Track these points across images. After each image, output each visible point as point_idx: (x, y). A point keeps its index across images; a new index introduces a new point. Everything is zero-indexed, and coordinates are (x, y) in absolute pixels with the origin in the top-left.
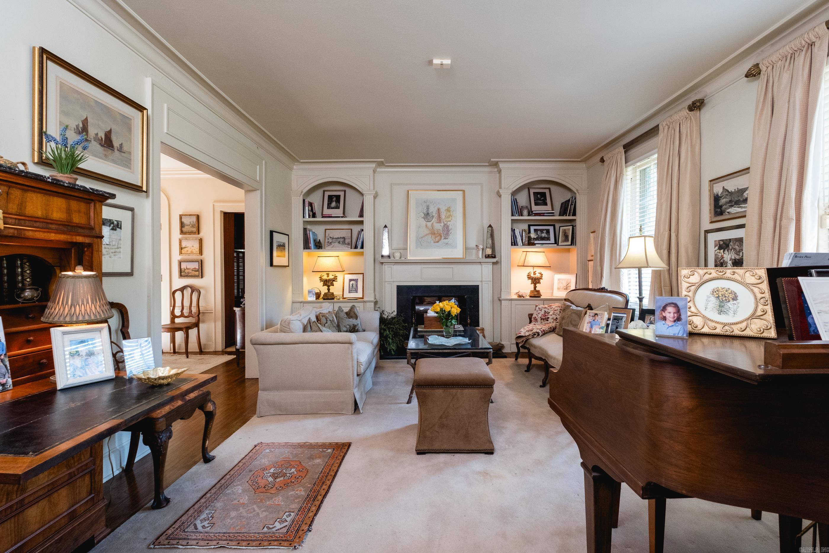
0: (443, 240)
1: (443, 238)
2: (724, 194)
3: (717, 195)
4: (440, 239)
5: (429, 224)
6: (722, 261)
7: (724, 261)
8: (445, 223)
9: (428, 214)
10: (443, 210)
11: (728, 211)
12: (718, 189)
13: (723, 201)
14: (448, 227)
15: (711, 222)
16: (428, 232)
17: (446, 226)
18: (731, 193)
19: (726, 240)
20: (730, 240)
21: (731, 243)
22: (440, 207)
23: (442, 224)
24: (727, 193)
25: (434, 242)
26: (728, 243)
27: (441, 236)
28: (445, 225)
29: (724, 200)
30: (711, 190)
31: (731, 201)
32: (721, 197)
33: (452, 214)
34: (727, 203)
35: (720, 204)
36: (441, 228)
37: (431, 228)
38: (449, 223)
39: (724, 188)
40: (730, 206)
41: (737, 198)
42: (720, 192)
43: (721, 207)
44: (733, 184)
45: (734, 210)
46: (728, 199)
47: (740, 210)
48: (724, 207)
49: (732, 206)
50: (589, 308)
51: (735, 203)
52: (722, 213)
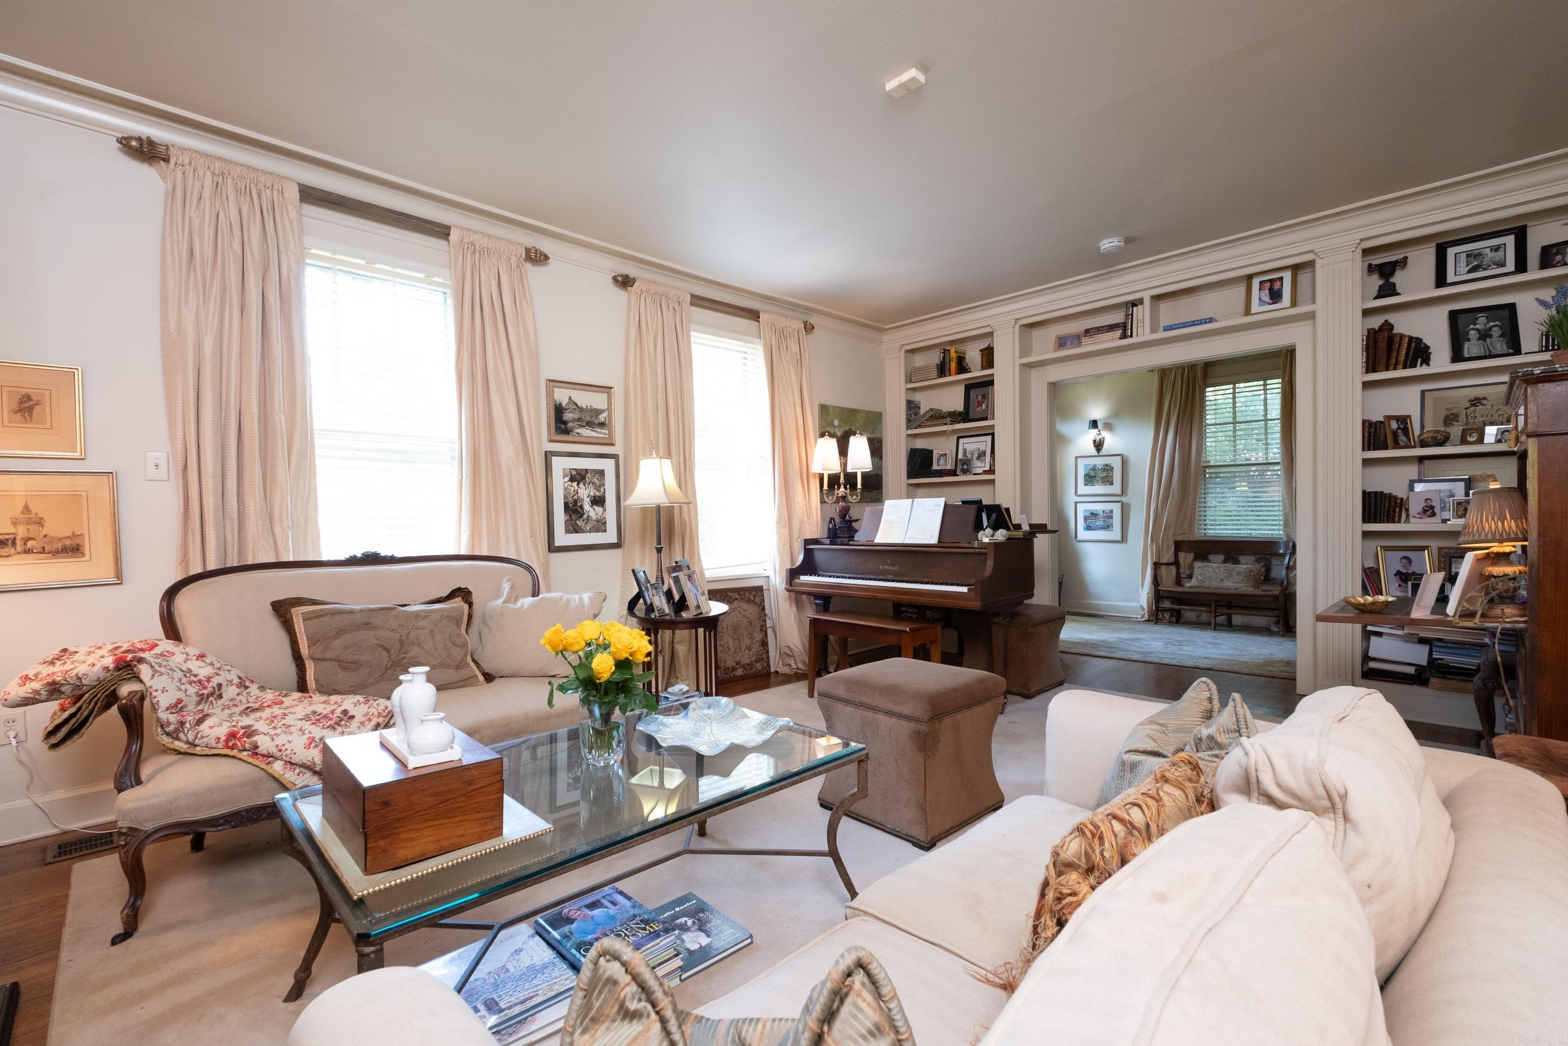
2: (571, 406)
3: (560, 405)
6: (576, 497)
7: (578, 497)
11: (578, 431)
12: (562, 396)
13: (567, 416)
15: (552, 441)
18: (581, 409)
19: (581, 470)
20: (587, 470)
21: (589, 475)
24: (575, 407)
26: (583, 473)
29: (571, 415)
30: (550, 394)
31: (579, 419)
32: (565, 409)
34: (574, 420)
35: (565, 418)
39: (570, 398)
40: (580, 425)
41: (592, 419)
42: (565, 402)
43: (565, 423)
44: (585, 400)
45: (585, 432)
46: (576, 416)
47: (594, 434)
48: (570, 425)
49: (583, 427)
50: (463, 599)
51: (587, 423)
52: (567, 432)
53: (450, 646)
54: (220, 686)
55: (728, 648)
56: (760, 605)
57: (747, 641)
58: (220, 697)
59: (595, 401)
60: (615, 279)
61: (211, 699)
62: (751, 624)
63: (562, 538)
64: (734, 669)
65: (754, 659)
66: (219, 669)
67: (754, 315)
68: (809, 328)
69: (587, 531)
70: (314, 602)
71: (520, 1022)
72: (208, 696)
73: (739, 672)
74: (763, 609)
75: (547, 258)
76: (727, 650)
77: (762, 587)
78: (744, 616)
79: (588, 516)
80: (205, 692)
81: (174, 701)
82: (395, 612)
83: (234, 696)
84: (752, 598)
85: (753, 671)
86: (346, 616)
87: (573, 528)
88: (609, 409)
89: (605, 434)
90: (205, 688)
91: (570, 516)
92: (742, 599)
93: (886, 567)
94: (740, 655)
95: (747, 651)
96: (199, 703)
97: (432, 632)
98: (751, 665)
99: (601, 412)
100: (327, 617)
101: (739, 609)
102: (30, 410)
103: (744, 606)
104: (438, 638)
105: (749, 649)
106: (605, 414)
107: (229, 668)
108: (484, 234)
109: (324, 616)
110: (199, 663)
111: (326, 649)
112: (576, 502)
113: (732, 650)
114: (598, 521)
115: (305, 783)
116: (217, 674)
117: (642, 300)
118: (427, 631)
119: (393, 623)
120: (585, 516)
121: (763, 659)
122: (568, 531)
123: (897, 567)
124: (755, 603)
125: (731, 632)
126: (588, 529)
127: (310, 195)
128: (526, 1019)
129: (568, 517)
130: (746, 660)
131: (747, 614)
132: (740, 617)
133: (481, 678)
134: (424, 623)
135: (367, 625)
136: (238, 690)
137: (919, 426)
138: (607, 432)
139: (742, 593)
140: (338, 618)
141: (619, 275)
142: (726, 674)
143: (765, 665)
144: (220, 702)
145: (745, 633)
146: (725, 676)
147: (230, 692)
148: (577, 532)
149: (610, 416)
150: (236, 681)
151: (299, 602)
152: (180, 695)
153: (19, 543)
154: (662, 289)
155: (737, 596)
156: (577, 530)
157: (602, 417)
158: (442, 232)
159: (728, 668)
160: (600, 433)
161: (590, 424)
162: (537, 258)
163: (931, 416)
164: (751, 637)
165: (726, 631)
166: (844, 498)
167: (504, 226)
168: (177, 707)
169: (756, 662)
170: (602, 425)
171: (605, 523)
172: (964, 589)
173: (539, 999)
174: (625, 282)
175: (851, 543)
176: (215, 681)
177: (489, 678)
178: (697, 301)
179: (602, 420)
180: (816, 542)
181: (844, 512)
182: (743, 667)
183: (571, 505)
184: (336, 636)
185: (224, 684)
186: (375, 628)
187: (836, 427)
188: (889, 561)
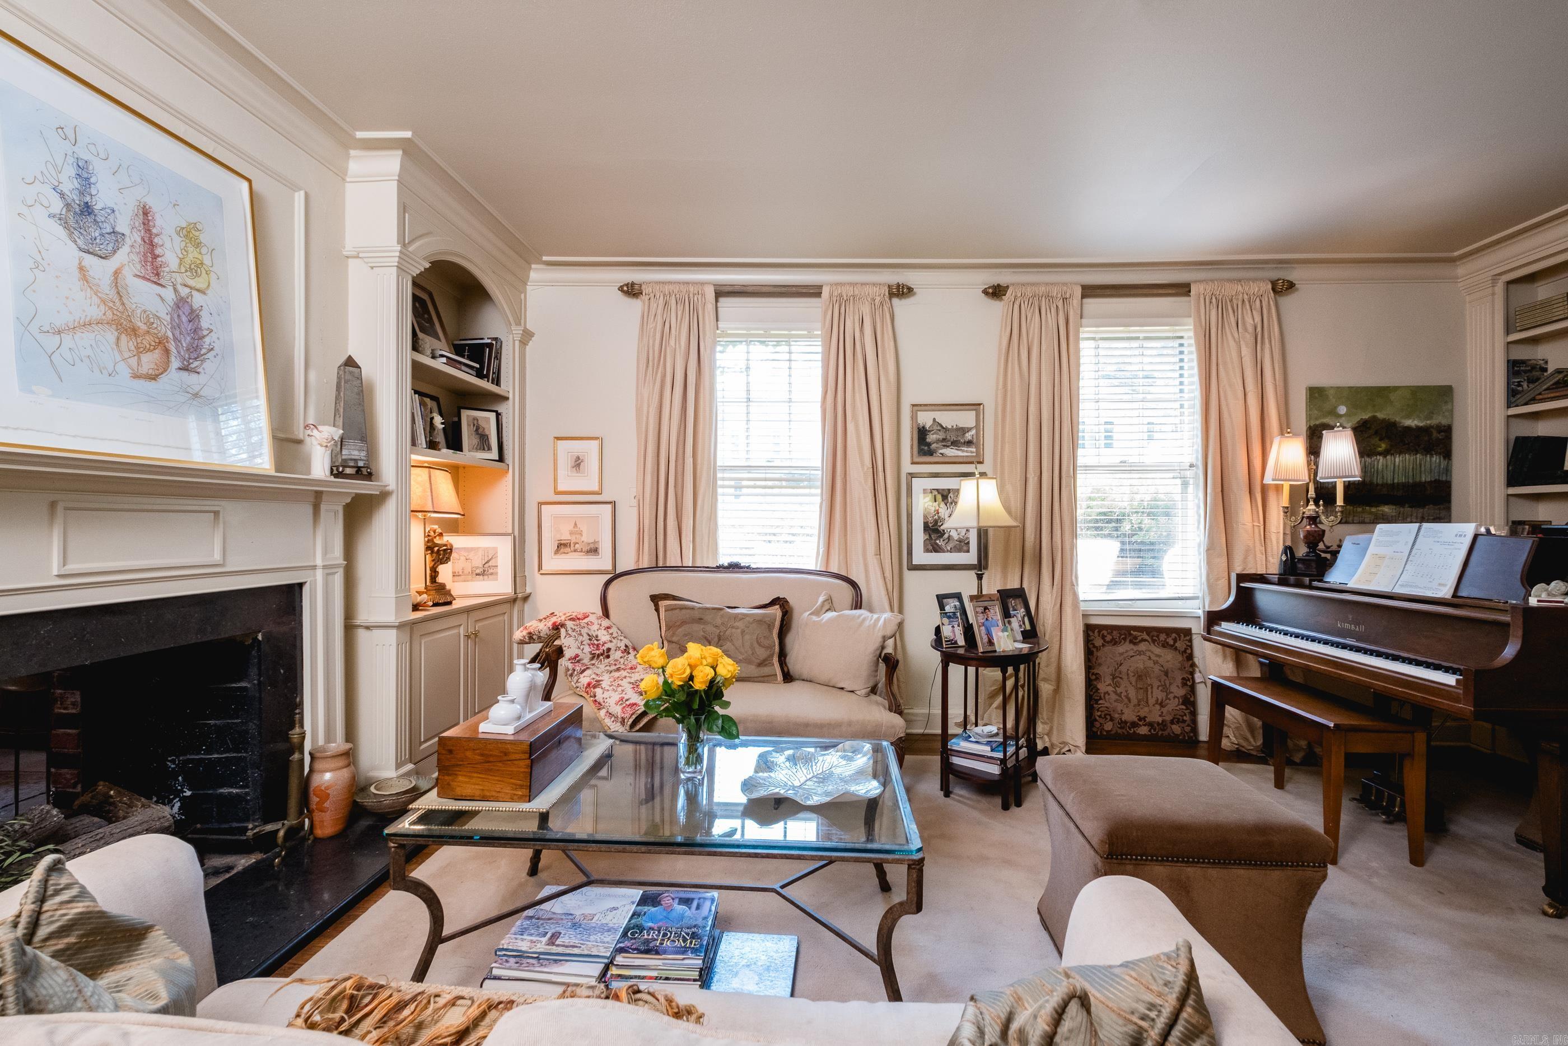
0: (174, 376)
1: (175, 363)
2: (935, 427)
3: (923, 427)
4: (164, 368)
5: (101, 270)
6: (936, 517)
7: (939, 517)
8: (184, 292)
9: (87, 209)
10: (166, 223)
11: (941, 451)
12: (925, 419)
13: (931, 438)
14: (194, 316)
15: (913, 463)
16: (95, 312)
17: (187, 309)
18: (946, 429)
19: (943, 490)
20: (949, 490)
21: (951, 495)
22: (151, 202)
23: (169, 294)
24: (939, 428)
25: (136, 376)
26: (945, 494)
27: (167, 351)
28: (181, 302)
29: (935, 436)
30: (914, 417)
31: (944, 440)
32: (929, 431)
33: (207, 261)
34: (938, 441)
35: (928, 440)
36: (163, 312)
37: (112, 294)
38: (197, 300)
39: (934, 420)
40: (944, 446)
41: (956, 438)
42: (928, 424)
43: (929, 445)
44: (950, 419)
45: (951, 452)
46: (941, 436)
47: (960, 453)
48: (934, 446)
49: (948, 446)
50: (780, 607)
51: (952, 443)
52: (931, 453)
53: (756, 645)
54: (609, 650)
55: (1127, 697)
56: (1185, 651)
57: (1158, 694)
58: (608, 657)
59: (966, 419)
60: (985, 292)
61: (601, 657)
62: (1166, 673)
63: (920, 556)
64: (1134, 725)
65: (1168, 718)
66: (614, 638)
67: (1182, 289)
68: (1282, 288)
69: (948, 551)
70: (674, 598)
71: (556, 961)
72: (599, 656)
73: (1143, 730)
74: (1190, 657)
75: (910, 290)
76: (1126, 700)
77: (1190, 630)
78: (1155, 663)
79: (949, 536)
80: (597, 652)
81: (573, 655)
82: (722, 612)
83: (618, 658)
84: (1171, 642)
85: (1166, 733)
86: (688, 611)
87: (933, 547)
88: (977, 427)
89: (972, 452)
90: (598, 649)
91: (930, 536)
92: (1154, 641)
93: (1347, 626)
94: (1146, 709)
95: (1158, 707)
96: (592, 659)
97: (743, 632)
98: (1163, 725)
99: (969, 429)
100: (677, 611)
101: (1148, 654)
102: (579, 465)
103: (1158, 650)
104: (747, 637)
105: (1162, 705)
106: (973, 432)
107: (622, 638)
108: (851, 284)
109: (676, 609)
110: (605, 632)
111: (674, 634)
112: (936, 522)
113: (1134, 701)
114: (960, 541)
115: (616, 729)
116: (611, 641)
117: (1016, 307)
118: (739, 631)
119: (719, 621)
120: (946, 536)
121: (1184, 721)
122: (927, 550)
123: (1363, 628)
124: (1176, 649)
125: (1133, 680)
126: (949, 548)
127: (722, 292)
128: (561, 961)
129: (927, 537)
130: (1155, 717)
131: (1161, 660)
132: (1150, 664)
133: (780, 677)
134: (739, 624)
135: (700, 620)
136: (622, 655)
137: (1533, 400)
138: (974, 450)
139: (1155, 633)
140: (684, 611)
141: (989, 288)
142: (1121, 728)
143: (1188, 729)
144: (607, 661)
145: (1156, 683)
146: (1119, 731)
147: (615, 655)
148: (936, 551)
149: (978, 433)
150: (623, 648)
151: (666, 597)
152: (579, 652)
153: (572, 545)
154: (1042, 289)
155: (1146, 637)
156: (936, 549)
157: (968, 436)
158: (813, 292)
159: (1126, 722)
160: (967, 451)
161: (955, 444)
162: (902, 291)
163: (1557, 383)
164: (1165, 689)
165: (1125, 677)
166: (1314, 520)
167: (872, 272)
168: (576, 659)
169: (1172, 722)
170: (969, 443)
171: (968, 543)
172: (1450, 680)
173: (576, 951)
174: (996, 292)
175: (1315, 584)
176: (607, 646)
177: (788, 677)
178: (1090, 291)
179: (970, 438)
180: (1262, 579)
181: (1314, 539)
182: (1151, 725)
183: (930, 525)
184: (680, 626)
185: (613, 649)
186: (706, 623)
187: (1341, 416)
188: (1350, 617)
